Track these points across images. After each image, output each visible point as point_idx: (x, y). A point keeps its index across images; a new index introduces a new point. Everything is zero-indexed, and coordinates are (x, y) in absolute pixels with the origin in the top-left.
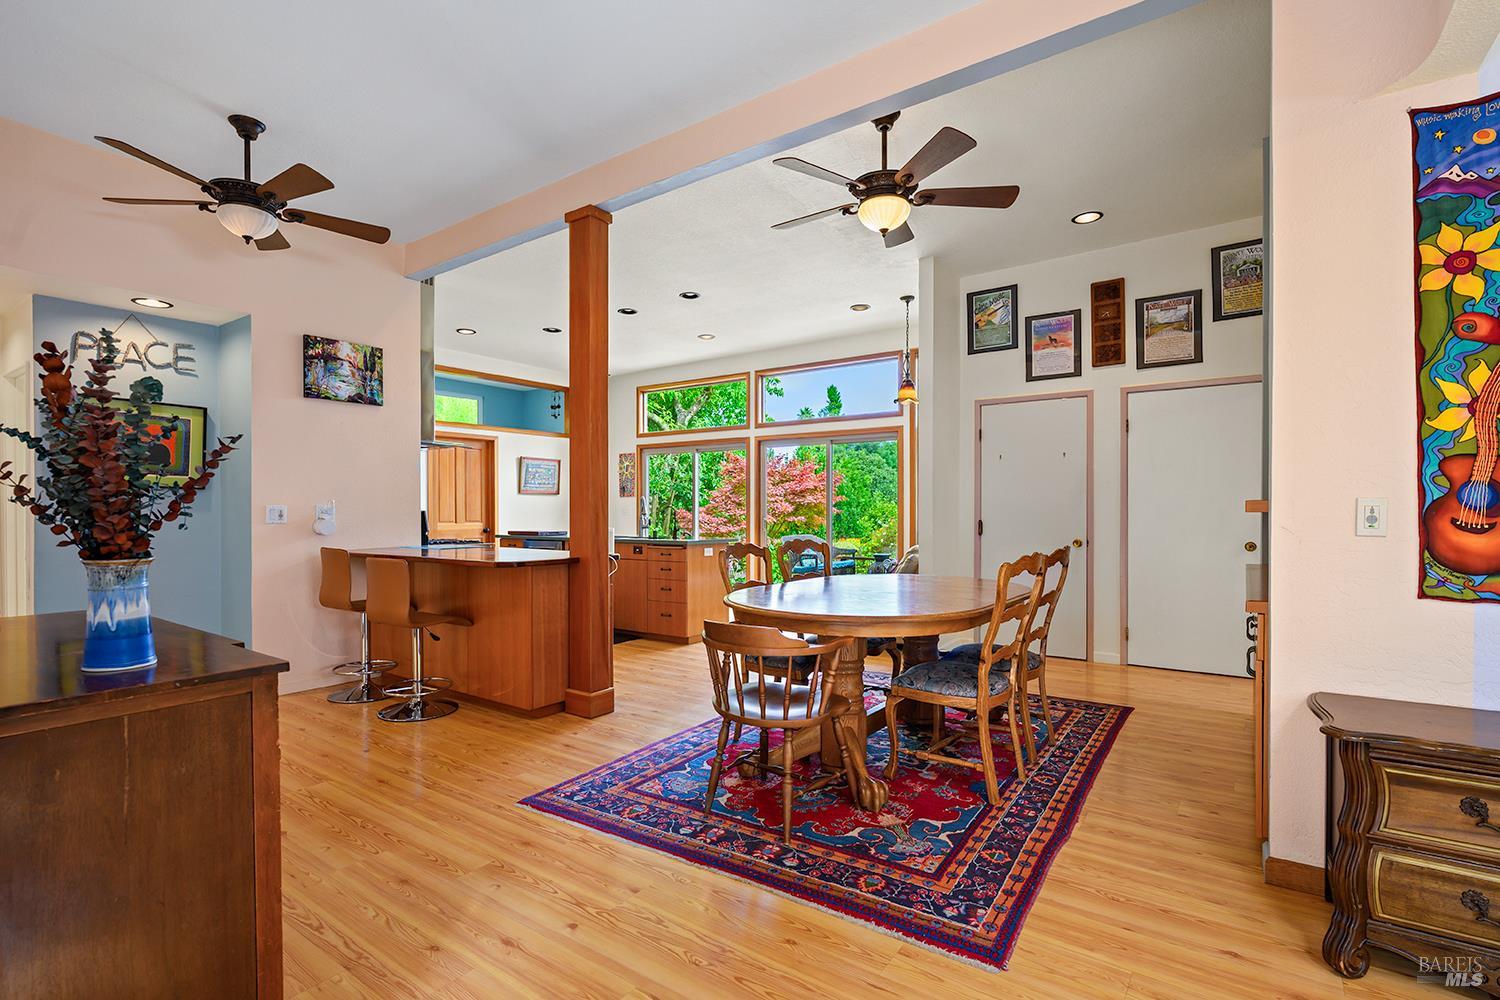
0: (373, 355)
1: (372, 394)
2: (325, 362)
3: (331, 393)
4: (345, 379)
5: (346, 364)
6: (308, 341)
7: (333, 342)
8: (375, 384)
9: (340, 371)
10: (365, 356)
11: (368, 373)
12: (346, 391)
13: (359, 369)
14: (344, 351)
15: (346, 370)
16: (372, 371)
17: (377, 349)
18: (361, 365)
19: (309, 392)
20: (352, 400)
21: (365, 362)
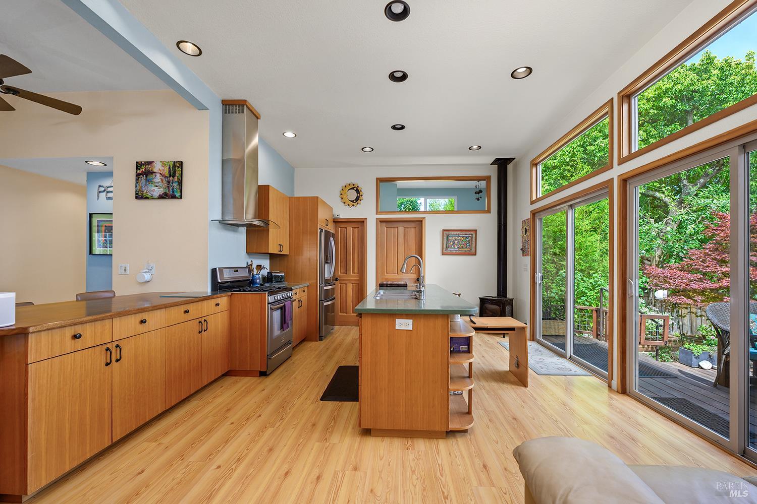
0: (174, 166)
1: (173, 192)
2: (146, 176)
3: (149, 195)
4: (157, 185)
5: (158, 175)
6: (139, 165)
7: (150, 163)
8: (175, 185)
9: (154, 180)
10: (169, 168)
11: (171, 178)
12: (158, 191)
13: (166, 177)
14: (157, 167)
15: (158, 178)
16: (173, 177)
17: (177, 162)
18: (167, 174)
19: (139, 196)
20: (161, 197)
21: (170, 171)
